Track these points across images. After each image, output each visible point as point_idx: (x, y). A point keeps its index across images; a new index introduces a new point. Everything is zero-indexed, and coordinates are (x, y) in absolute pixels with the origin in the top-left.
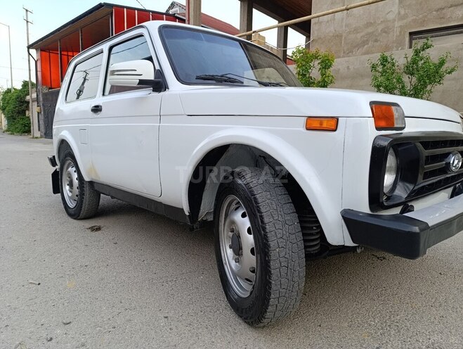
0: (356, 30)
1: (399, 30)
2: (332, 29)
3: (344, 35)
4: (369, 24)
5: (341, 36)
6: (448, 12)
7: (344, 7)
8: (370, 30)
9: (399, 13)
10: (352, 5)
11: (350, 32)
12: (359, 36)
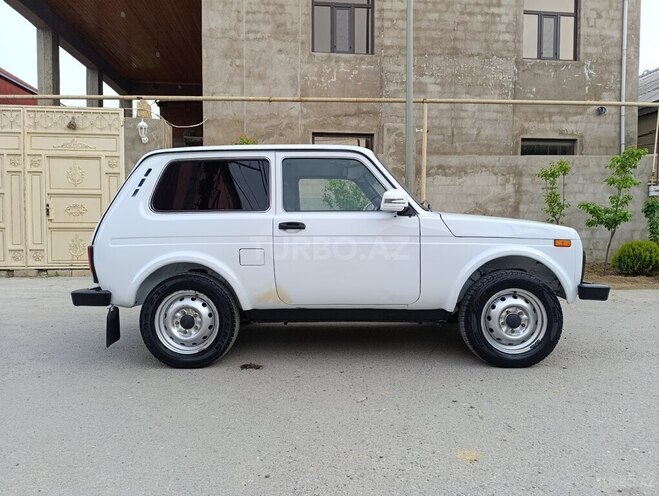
0: (259, 119)
1: (303, 128)
2: (231, 112)
3: (246, 121)
4: (272, 116)
5: (242, 122)
6: (343, 120)
7: (267, 98)
8: (274, 122)
9: (302, 112)
10: (276, 98)
11: (251, 120)
12: (263, 126)
